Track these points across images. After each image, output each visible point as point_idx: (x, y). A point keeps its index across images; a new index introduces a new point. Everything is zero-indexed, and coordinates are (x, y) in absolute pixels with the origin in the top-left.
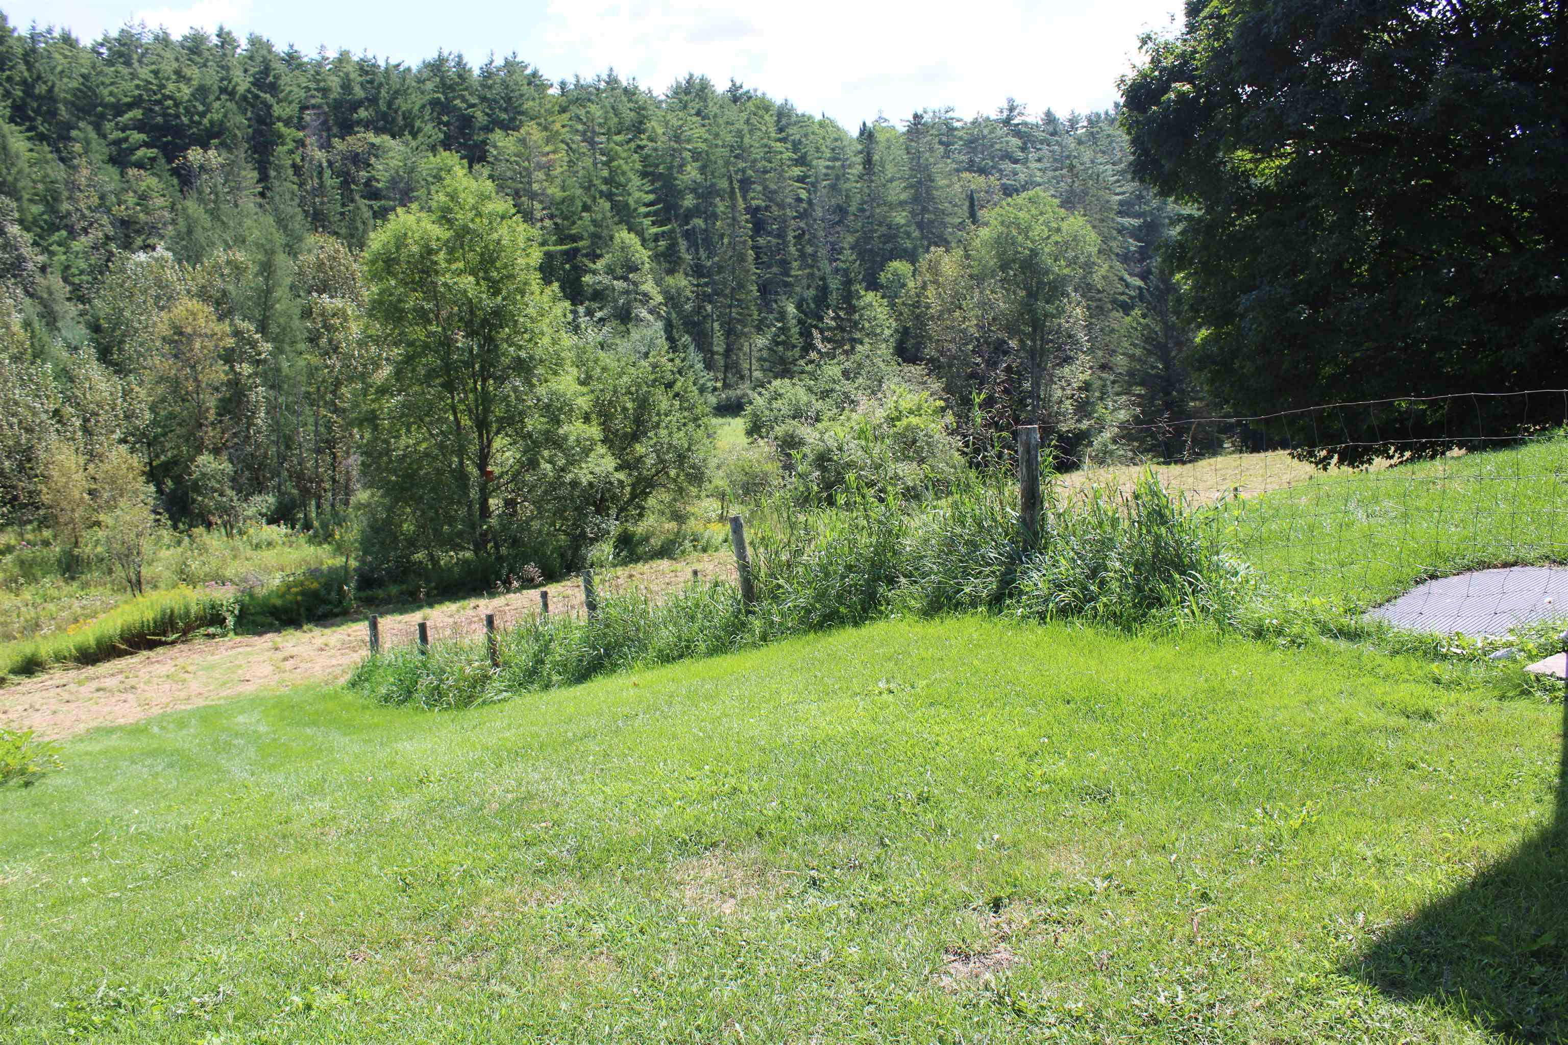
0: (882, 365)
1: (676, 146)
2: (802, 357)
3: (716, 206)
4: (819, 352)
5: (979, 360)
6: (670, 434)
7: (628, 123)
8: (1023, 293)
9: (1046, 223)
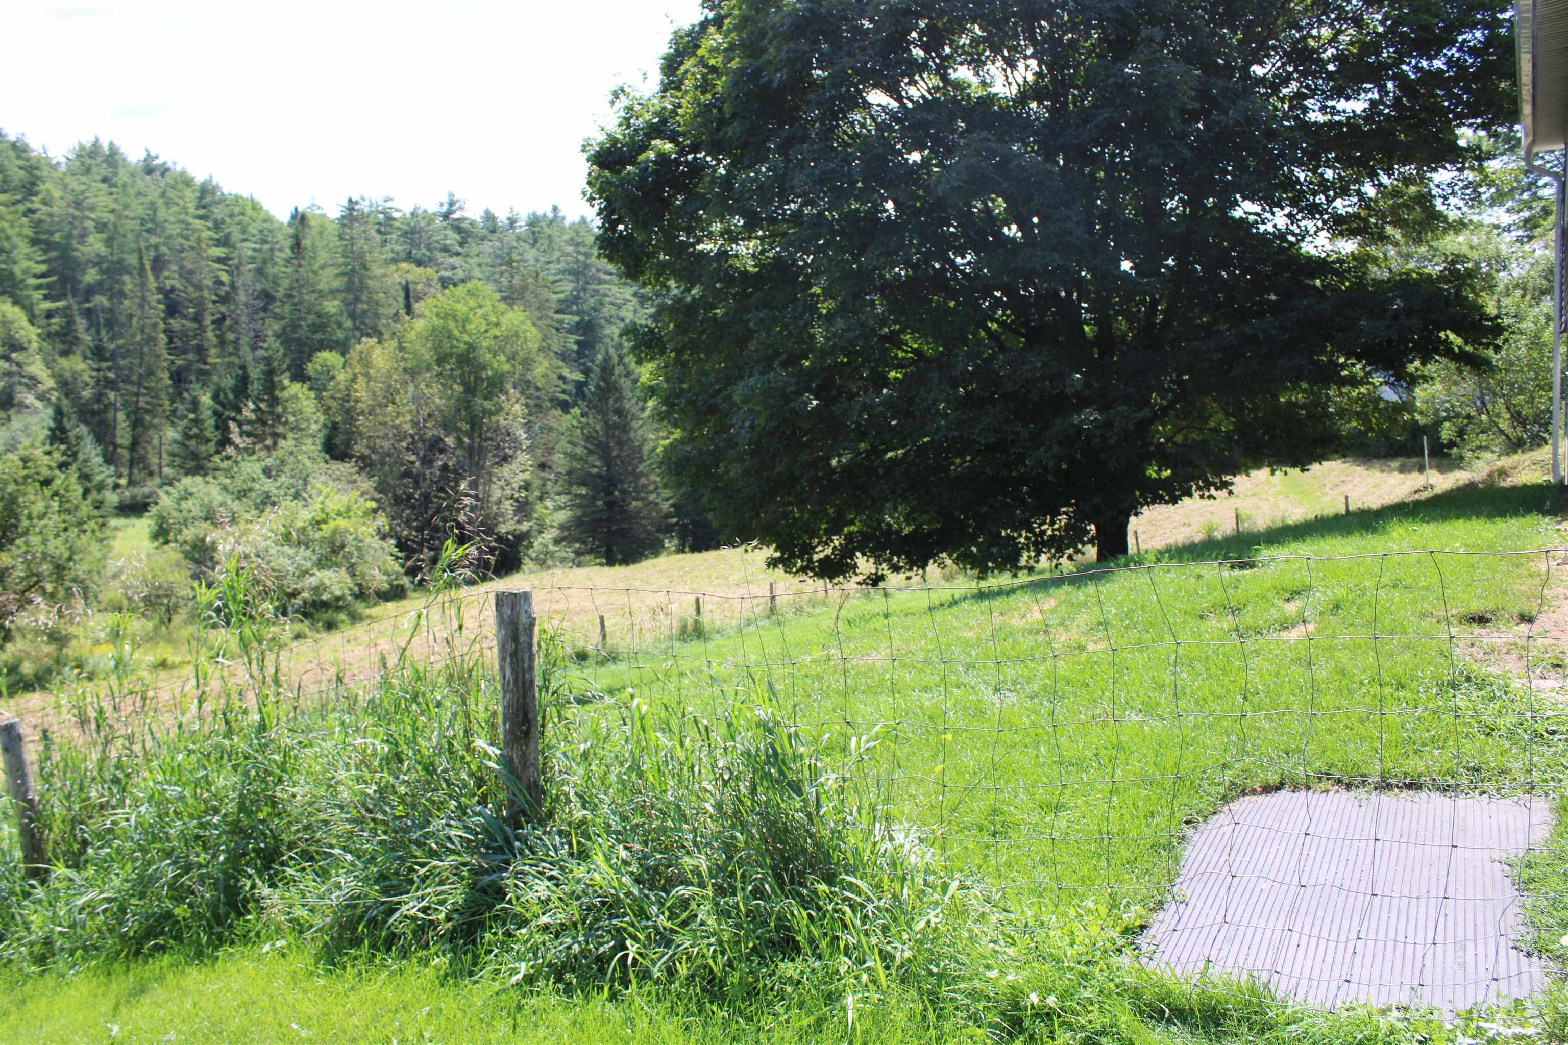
0: (308, 463)
1: (77, 213)
2: (218, 452)
3: (123, 283)
4: (237, 447)
5: (413, 458)
6: (44, 542)
7: (16, 182)
8: (459, 388)
9: (485, 317)
